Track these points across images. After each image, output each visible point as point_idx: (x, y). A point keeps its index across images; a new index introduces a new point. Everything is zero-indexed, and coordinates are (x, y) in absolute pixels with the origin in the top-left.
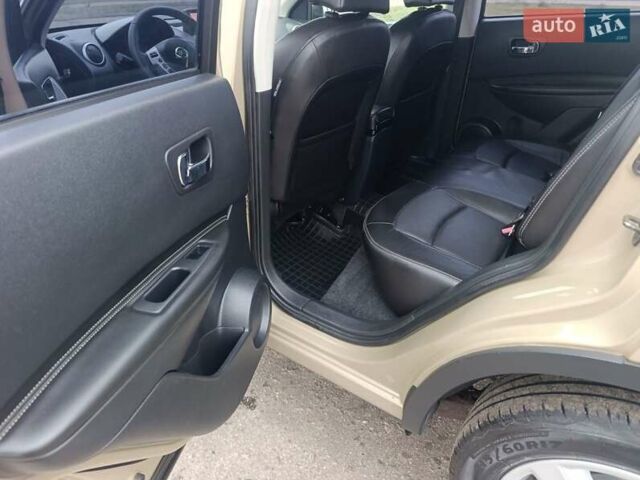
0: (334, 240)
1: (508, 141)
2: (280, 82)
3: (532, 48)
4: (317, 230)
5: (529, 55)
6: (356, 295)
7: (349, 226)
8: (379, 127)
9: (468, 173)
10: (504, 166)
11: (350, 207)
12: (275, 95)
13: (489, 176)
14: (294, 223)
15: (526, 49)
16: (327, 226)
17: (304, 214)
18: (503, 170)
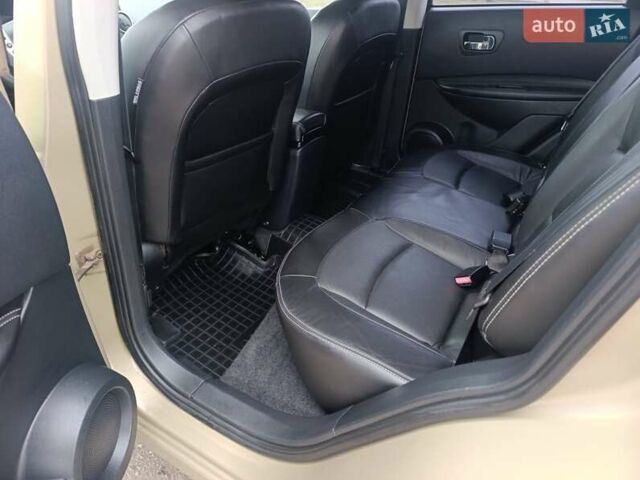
0: (255, 275)
1: (460, 152)
2: (140, 83)
3: (487, 43)
4: (235, 262)
5: (483, 52)
6: (269, 371)
7: (275, 257)
8: (307, 138)
9: (414, 197)
10: (457, 186)
11: (276, 233)
12: (135, 101)
13: (440, 200)
14: (205, 255)
15: (480, 44)
16: (247, 257)
17: (219, 242)
18: (455, 193)
